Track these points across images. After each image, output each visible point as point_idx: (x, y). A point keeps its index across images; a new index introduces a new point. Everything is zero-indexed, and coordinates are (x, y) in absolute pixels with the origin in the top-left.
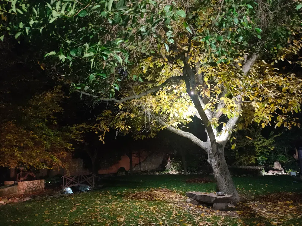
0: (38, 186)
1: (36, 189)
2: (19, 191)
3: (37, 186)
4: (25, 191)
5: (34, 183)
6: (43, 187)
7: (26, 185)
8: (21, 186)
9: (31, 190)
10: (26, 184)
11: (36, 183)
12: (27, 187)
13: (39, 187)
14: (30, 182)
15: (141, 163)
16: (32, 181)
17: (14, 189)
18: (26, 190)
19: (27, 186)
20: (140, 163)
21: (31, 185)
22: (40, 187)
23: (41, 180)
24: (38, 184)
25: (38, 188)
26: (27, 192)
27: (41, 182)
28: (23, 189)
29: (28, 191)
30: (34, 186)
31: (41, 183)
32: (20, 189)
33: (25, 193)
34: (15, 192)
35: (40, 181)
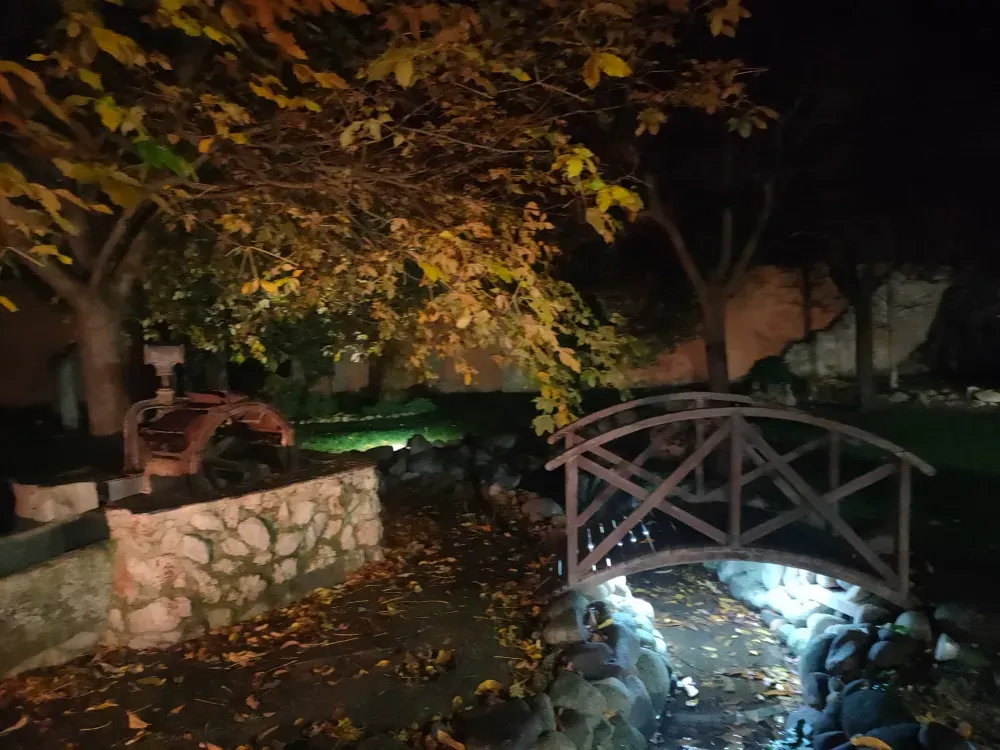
0: (320, 541)
1: (301, 568)
2: (126, 608)
3: (311, 536)
4: (184, 607)
5: (283, 512)
6: (372, 534)
7: (198, 551)
8: (143, 558)
9: (253, 584)
10: (196, 534)
11: (304, 512)
12: (206, 568)
13: (335, 543)
14: (229, 507)
15: (820, 335)
16: (252, 501)
17: (65, 592)
18: (197, 602)
19: (204, 558)
20: (810, 338)
21: (255, 534)
22: (347, 541)
23: (346, 477)
24: (320, 518)
25: (328, 555)
26: (219, 619)
27: (350, 489)
28: (169, 592)
29: (223, 603)
30: (287, 544)
31: (343, 502)
32: (132, 595)
33: (185, 626)
34: (91, 622)
35: (337, 490)
